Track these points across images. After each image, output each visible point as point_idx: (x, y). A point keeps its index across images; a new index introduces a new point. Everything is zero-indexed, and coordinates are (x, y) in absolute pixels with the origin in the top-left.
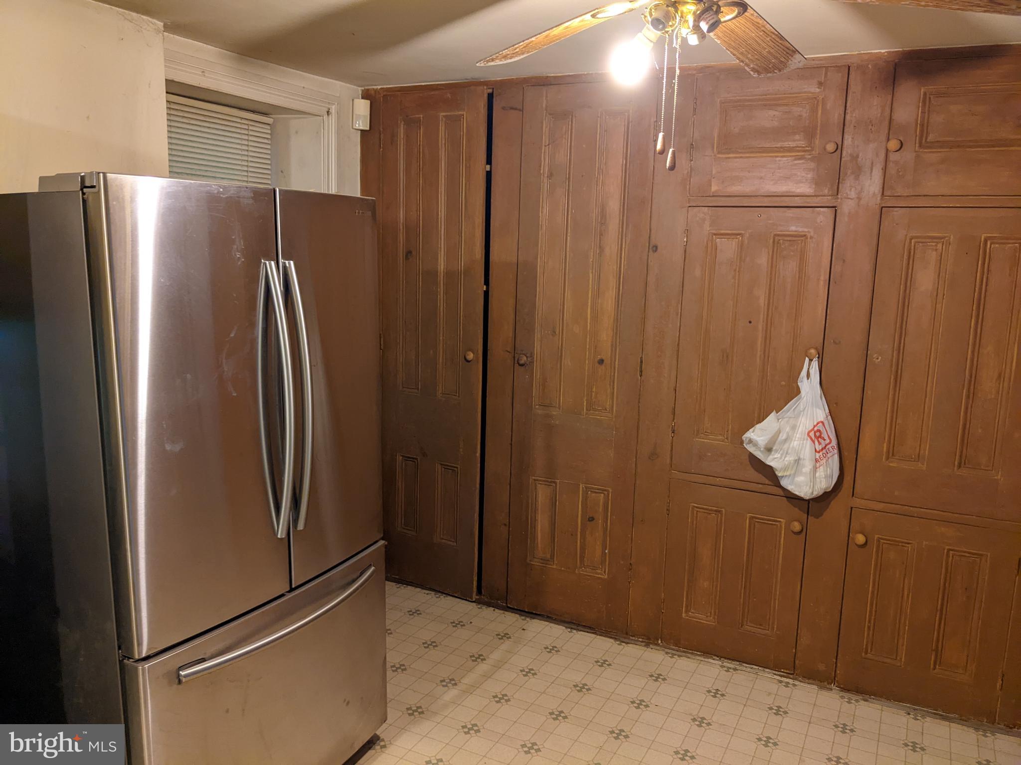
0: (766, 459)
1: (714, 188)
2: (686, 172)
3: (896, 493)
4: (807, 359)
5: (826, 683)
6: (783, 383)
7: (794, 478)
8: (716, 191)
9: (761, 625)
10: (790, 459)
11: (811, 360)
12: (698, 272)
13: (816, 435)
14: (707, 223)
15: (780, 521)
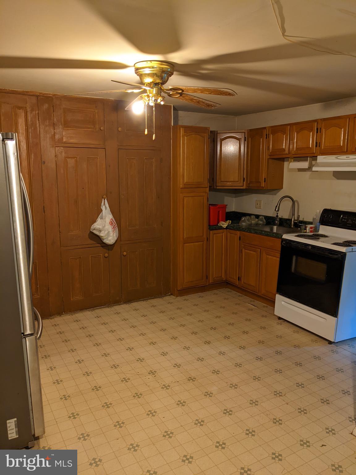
0: (100, 234)
1: (64, 140)
2: (53, 133)
3: (132, 237)
4: (103, 199)
5: (119, 303)
6: (96, 208)
7: (108, 238)
8: (66, 141)
9: (98, 292)
10: (106, 232)
11: (104, 199)
12: (62, 171)
13: (111, 223)
14: (63, 153)
15: (100, 255)
